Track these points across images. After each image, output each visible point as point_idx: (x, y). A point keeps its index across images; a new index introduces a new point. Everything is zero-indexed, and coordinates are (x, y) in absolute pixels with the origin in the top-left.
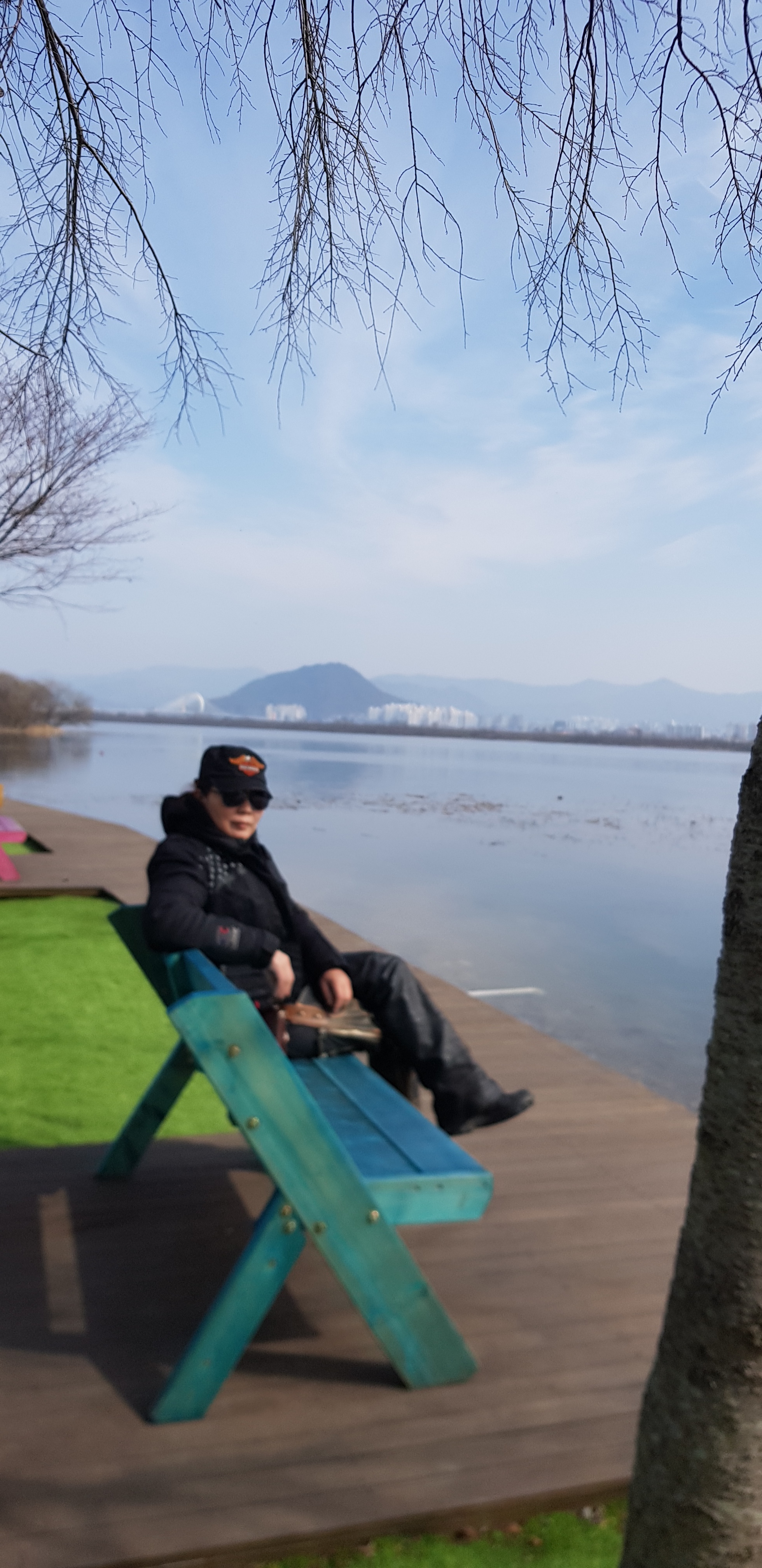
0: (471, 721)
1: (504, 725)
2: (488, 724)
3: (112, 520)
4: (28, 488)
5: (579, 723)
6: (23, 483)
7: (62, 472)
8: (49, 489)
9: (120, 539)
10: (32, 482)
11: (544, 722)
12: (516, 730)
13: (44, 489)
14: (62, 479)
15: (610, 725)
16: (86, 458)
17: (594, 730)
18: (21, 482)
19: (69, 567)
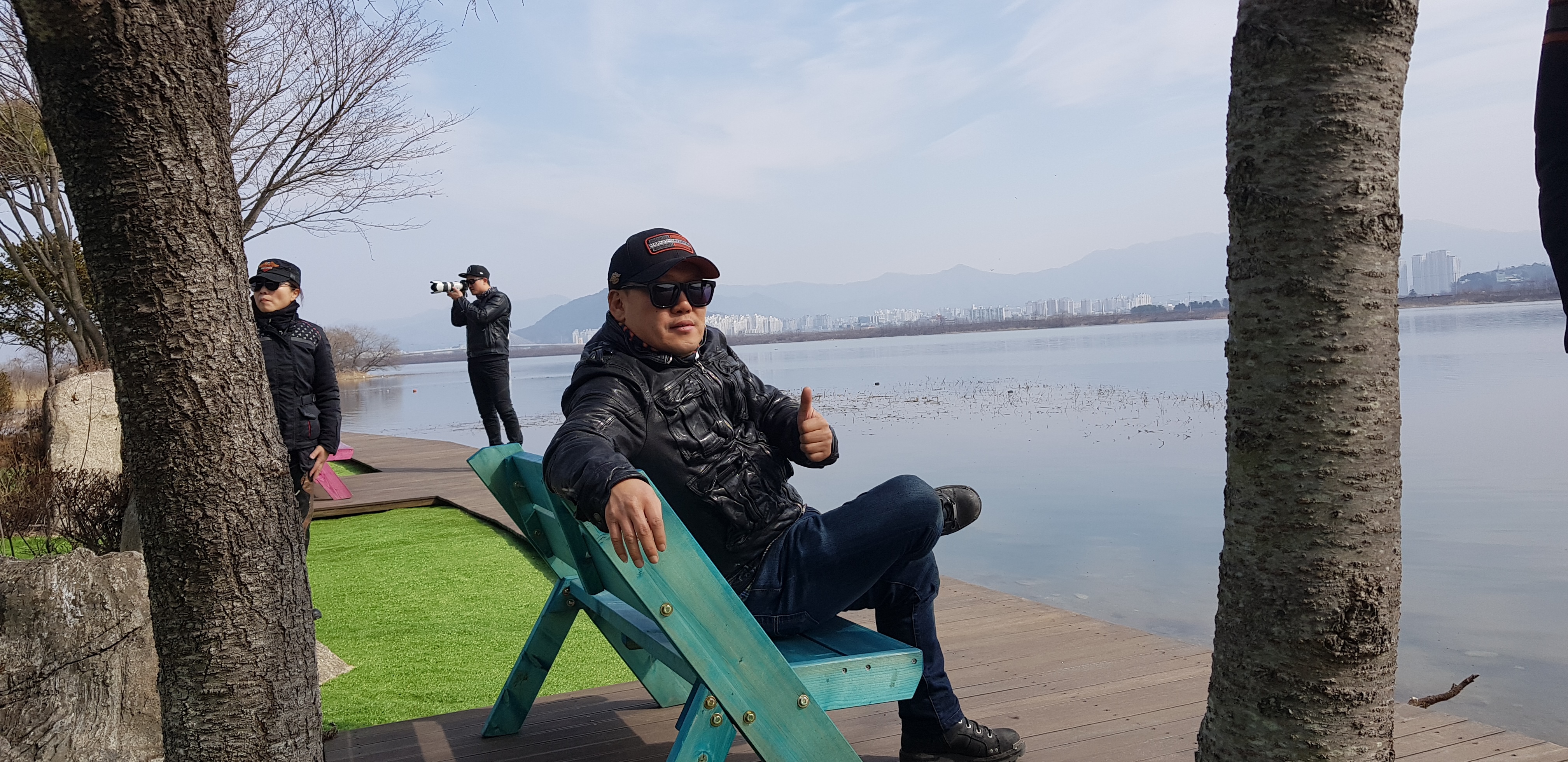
0: (777, 327)
1: (808, 327)
2: (793, 327)
3: (410, 134)
4: (320, 106)
5: (885, 316)
6: (314, 105)
7: (353, 89)
8: (341, 107)
9: (418, 154)
10: (323, 101)
11: (848, 319)
12: (821, 330)
13: (336, 107)
14: (354, 96)
15: (913, 316)
16: (376, 73)
17: (897, 321)
18: (312, 103)
19: (368, 187)
